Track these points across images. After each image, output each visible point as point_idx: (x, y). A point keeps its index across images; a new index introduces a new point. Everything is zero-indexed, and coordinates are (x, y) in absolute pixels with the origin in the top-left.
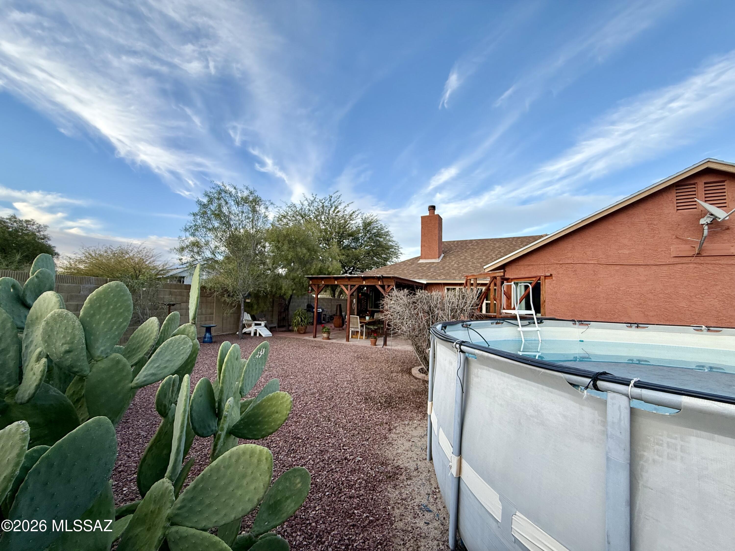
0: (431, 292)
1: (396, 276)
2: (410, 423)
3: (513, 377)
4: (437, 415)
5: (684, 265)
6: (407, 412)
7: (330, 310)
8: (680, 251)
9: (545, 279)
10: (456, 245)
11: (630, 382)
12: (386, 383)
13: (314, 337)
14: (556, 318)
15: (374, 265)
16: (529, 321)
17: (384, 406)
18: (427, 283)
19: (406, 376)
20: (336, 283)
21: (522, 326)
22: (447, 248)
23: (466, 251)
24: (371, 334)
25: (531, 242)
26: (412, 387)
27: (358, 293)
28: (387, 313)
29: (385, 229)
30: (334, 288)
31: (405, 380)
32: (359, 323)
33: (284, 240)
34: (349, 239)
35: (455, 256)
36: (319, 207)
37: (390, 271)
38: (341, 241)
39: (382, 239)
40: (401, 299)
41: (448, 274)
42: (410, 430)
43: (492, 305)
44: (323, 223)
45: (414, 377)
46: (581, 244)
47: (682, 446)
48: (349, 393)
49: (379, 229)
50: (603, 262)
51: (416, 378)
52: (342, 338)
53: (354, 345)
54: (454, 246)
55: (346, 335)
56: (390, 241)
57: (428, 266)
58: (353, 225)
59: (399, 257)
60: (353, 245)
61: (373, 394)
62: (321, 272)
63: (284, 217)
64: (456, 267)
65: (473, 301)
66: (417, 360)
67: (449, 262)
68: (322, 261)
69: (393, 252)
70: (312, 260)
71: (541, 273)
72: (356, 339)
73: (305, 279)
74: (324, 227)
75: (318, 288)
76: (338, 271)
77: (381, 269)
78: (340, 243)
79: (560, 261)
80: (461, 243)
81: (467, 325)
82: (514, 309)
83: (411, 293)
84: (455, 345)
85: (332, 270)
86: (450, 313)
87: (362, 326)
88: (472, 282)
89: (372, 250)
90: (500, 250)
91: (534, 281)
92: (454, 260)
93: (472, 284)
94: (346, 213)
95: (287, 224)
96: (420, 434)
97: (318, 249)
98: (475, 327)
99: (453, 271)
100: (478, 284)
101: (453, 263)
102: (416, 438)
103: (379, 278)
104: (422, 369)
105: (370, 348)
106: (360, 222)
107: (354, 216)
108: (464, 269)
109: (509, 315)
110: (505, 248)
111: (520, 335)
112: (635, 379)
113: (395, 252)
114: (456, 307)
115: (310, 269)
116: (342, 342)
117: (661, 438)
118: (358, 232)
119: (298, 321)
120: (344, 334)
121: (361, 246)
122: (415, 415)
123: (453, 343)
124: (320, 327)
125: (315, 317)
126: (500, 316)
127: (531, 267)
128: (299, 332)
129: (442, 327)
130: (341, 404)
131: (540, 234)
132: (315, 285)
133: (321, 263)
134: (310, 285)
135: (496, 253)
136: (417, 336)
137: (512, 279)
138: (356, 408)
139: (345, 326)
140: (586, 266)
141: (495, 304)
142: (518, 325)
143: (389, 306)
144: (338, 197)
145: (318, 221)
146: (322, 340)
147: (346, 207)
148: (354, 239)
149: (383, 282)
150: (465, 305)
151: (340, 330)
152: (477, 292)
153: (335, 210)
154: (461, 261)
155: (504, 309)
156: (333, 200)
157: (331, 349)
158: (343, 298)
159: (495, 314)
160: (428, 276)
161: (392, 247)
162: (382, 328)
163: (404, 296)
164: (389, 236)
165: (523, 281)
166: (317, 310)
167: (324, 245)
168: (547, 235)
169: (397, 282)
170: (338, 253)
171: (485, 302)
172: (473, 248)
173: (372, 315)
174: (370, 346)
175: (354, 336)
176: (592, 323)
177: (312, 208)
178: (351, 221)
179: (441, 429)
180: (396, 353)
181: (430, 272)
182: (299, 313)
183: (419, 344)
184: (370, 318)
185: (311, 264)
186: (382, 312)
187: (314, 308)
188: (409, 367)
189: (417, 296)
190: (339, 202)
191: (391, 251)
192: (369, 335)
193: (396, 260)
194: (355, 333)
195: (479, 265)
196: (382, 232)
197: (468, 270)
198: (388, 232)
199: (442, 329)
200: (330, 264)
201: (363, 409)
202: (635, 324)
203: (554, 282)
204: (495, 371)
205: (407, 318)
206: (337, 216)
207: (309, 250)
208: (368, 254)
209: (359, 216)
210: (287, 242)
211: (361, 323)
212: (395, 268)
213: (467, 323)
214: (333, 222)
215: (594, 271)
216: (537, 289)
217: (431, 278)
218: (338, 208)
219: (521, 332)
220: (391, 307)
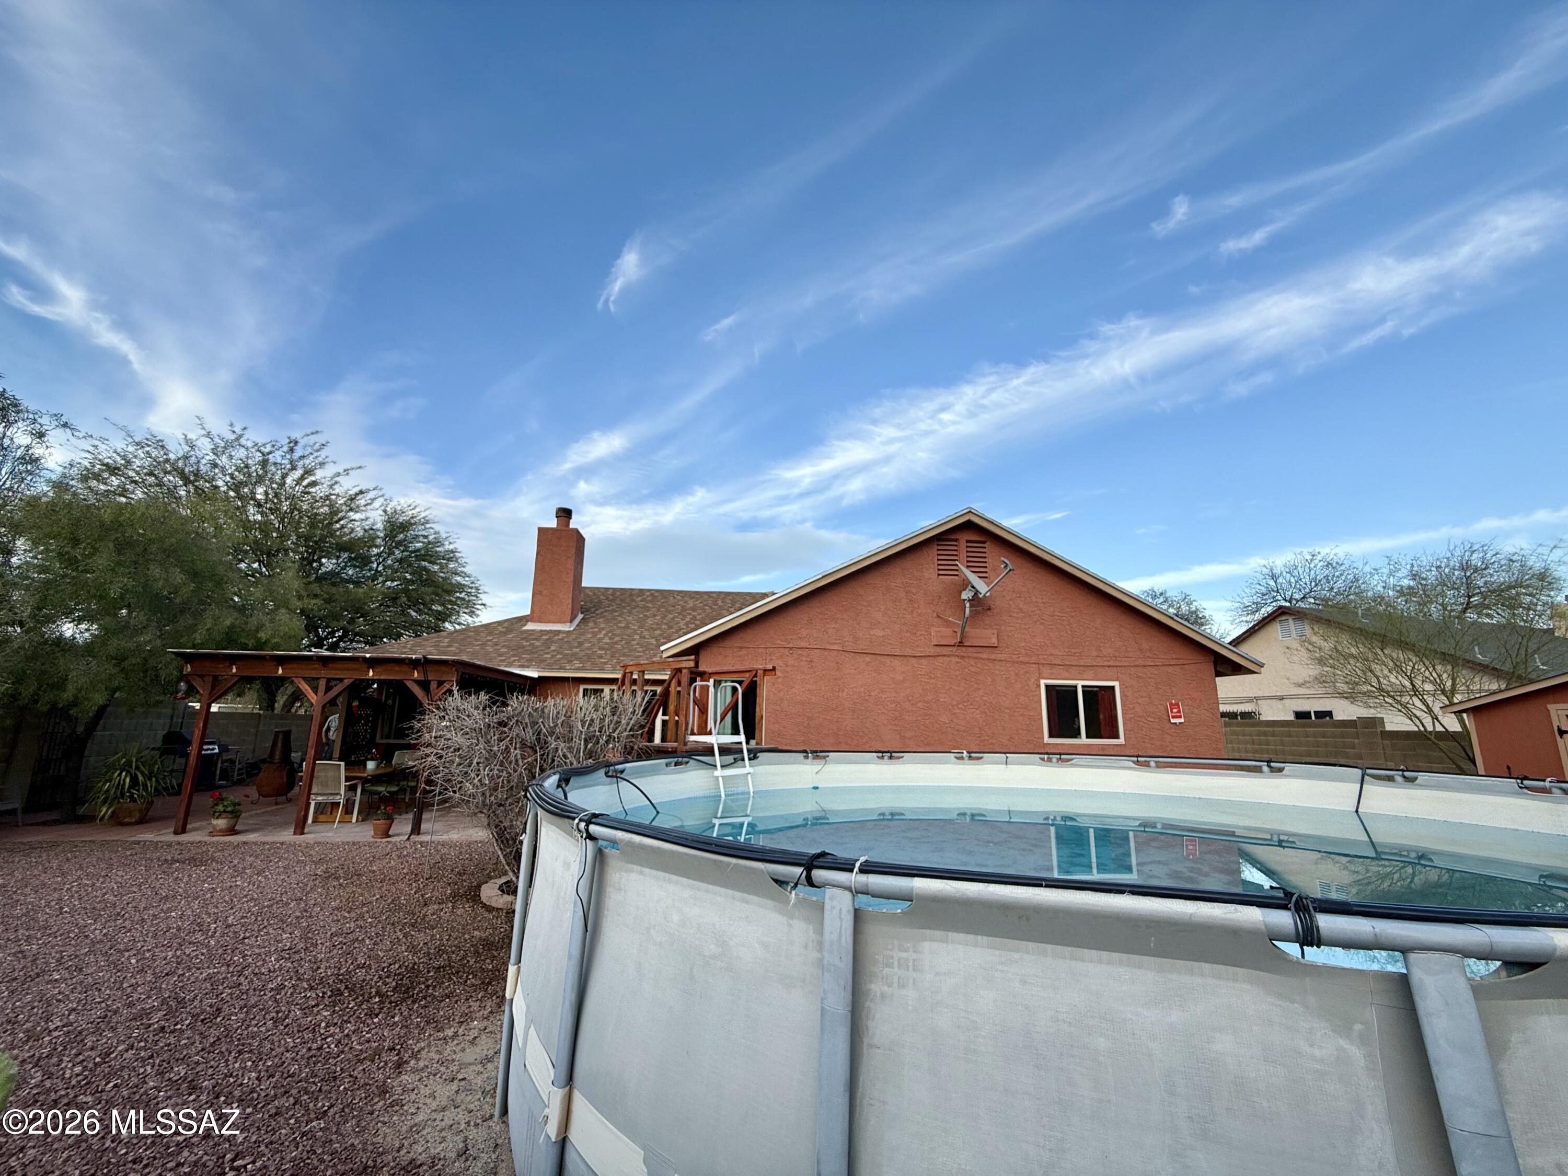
0: (546, 698)
1: (465, 658)
2: (461, 1032)
3: (685, 881)
4: (526, 996)
5: (945, 658)
6: (456, 1002)
7: (251, 747)
8: (941, 636)
9: (764, 675)
10: (611, 597)
11: (854, 865)
12: (405, 936)
13: (176, 833)
14: (780, 748)
15: (406, 628)
16: (736, 756)
17: (391, 1003)
18: (539, 677)
19: (464, 909)
20: (280, 671)
21: (722, 766)
22: (591, 602)
23: (630, 612)
24: (379, 808)
25: (748, 603)
26: (476, 933)
27: (351, 699)
28: (428, 751)
29: (447, 543)
30: (271, 687)
31: (459, 919)
32: (343, 779)
33: (100, 539)
34: (338, 557)
35: (607, 621)
36: (250, 462)
37: (451, 646)
38: (314, 561)
39: (436, 568)
40: (468, 716)
41: (589, 660)
42: (458, 1049)
43: (671, 725)
44: (259, 505)
45: (485, 906)
46: (820, 616)
47: (914, 960)
48: (281, 987)
49: (429, 543)
50: (849, 649)
51: (489, 909)
52: (283, 825)
53: (319, 843)
54: (607, 599)
55: (294, 816)
56: (456, 574)
57: (545, 637)
58: (357, 523)
59: (478, 612)
60: (350, 572)
61: (361, 973)
62: (230, 639)
63: (113, 470)
64: (607, 644)
65: (635, 718)
66: (496, 864)
67: (593, 633)
68: (241, 609)
69: (463, 599)
70: (205, 603)
71: (759, 666)
72: (330, 825)
73: (168, 658)
74: (259, 517)
75: (213, 688)
76: (292, 640)
77: (426, 640)
78: (311, 564)
79: (789, 643)
80: (622, 594)
81: (615, 771)
82: (710, 733)
83: (494, 703)
84: (578, 824)
85: (273, 636)
86: (582, 747)
87: (352, 788)
88: (635, 676)
89: (406, 591)
90: (695, 613)
91: (746, 678)
92: (603, 629)
93: (634, 682)
94: (338, 490)
95: (124, 492)
96: (485, 1052)
97: (230, 574)
98: (633, 774)
99: (599, 652)
100: (648, 682)
101: (601, 636)
102: (472, 1068)
103: (415, 664)
104: (508, 882)
105: (370, 845)
106: (379, 519)
107: (363, 502)
108: (624, 648)
109: (700, 747)
110: (704, 610)
111: (718, 784)
112: (863, 859)
113: (469, 601)
114: (598, 733)
115: (192, 629)
116: (281, 839)
117: (890, 953)
118: (370, 538)
119: (120, 786)
120: (292, 812)
121: (374, 578)
122: (475, 1005)
123: (574, 819)
124: (203, 800)
125: (190, 771)
126: (684, 748)
127: (744, 652)
128: (117, 821)
129: (560, 780)
130: (249, 1026)
131: (764, 591)
132: (202, 676)
133: (236, 615)
134: (182, 677)
135: (688, 619)
136: (501, 805)
137: (711, 674)
138: (299, 1026)
139: (296, 790)
140: (826, 653)
141: (677, 722)
142: (715, 766)
143: (433, 734)
144: (317, 447)
145: (240, 497)
146: (207, 839)
147: (338, 474)
148: (355, 559)
149: (425, 673)
150: (617, 728)
151: (276, 804)
152: (643, 699)
153: (302, 478)
154: (618, 632)
155: (693, 734)
156: (299, 452)
157: (236, 862)
158: (302, 712)
159: (675, 744)
160: (544, 661)
161: (461, 587)
162: (412, 787)
163: (477, 708)
164: (456, 561)
165: (728, 677)
166: (201, 749)
167: (256, 565)
168: (774, 594)
169: (463, 673)
170: (297, 592)
171: (660, 718)
172: (644, 607)
173: (386, 755)
174: (373, 840)
175: (322, 818)
176: (831, 754)
177: (224, 460)
178: (351, 514)
179: (532, 1030)
180: (444, 851)
181: (548, 653)
182: (129, 763)
183: (507, 824)
184: (378, 766)
185: (198, 615)
186: (414, 747)
187: (189, 743)
188: (475, 884)
189: (509, 708)
190: (320, 459)
191: (458, 598)
192: (367, 813)
193: (470, 620)
194: (327, 810)
195: (653, 641)
196: (438, 549)
197: (630, 650)
198: (452, 552)
199: (559, 786)
200: (265, 620)
201: (323, 1024)
202: (888, 752)
203: (780, 680)
204: (654, 872)
205: (478, 763)
206: (308, 493)
207: (194, 575)
208: (394, 599)
209: (377, 504)
210: (111, 545)
211: (347, 779)
212: (464, 639)
213: (617, 767)
214: (293, 507)
215: (837, 663)
216: (751, 693)
217: (550, 667)
218: (314, 475)
219: (720, 779)
220: (440, 737)
